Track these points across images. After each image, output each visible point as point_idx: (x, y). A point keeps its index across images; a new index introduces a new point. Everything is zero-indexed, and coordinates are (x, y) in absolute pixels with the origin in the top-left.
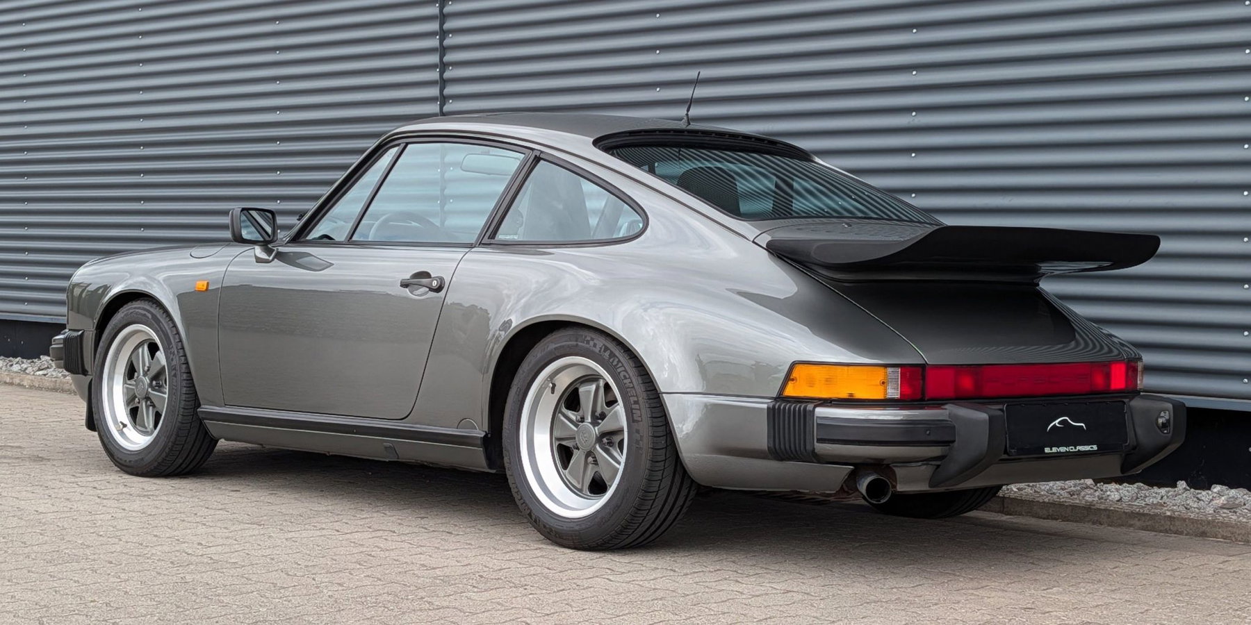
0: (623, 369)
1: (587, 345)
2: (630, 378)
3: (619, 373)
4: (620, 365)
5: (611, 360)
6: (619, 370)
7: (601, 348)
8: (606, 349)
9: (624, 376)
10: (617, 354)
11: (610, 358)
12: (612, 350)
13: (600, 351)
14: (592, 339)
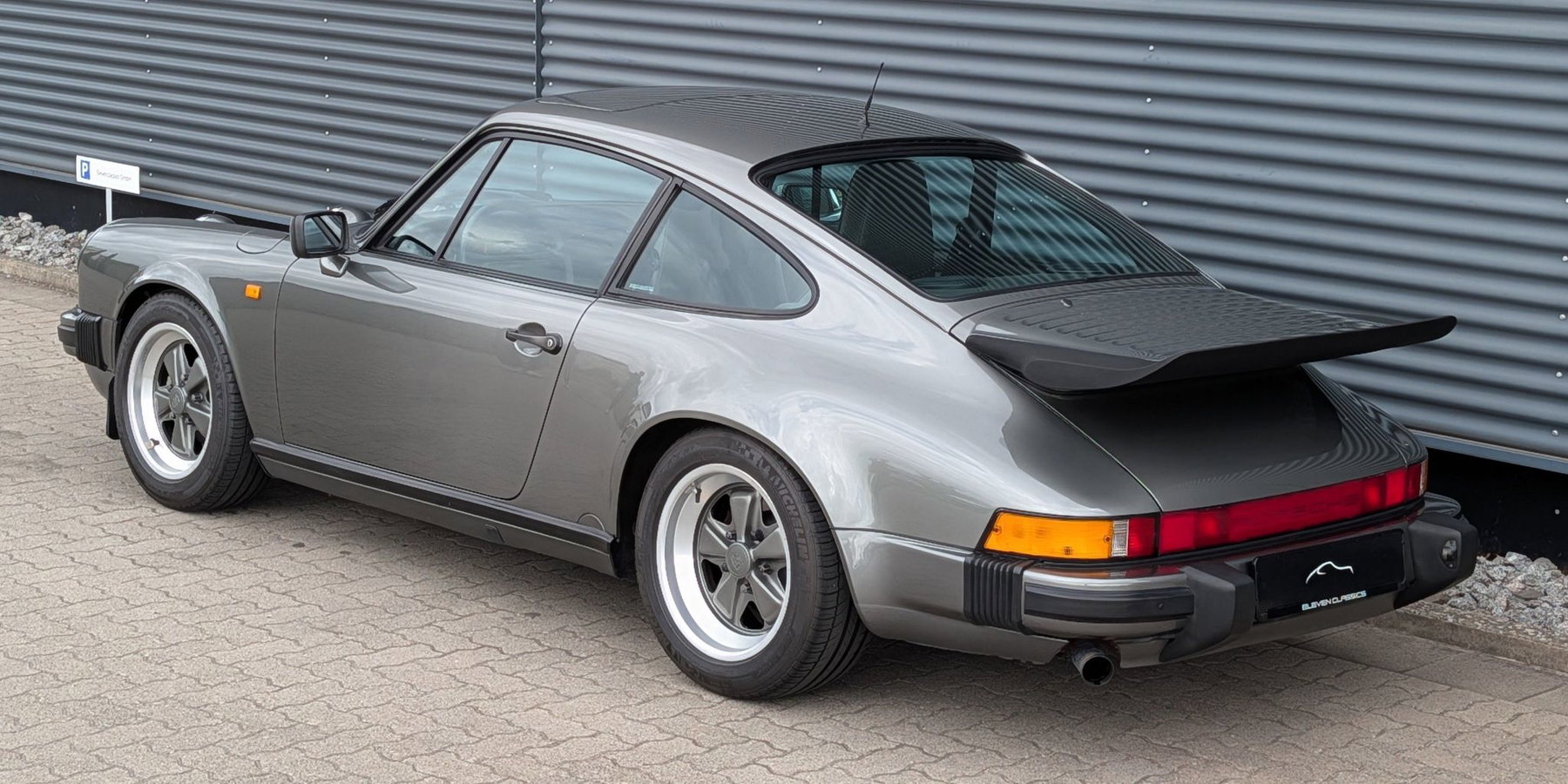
0: (785, 491)
1: (742, 456)
2: (794, 504)
3: (782, 496)
4: (783, 486)
5: (772, 479)
6: (782, 493)
7: (759, 462)
8: (766, 464)
9: (788, 501)
10: (780, 473)
11: (770, 476)
12: (773, 466)
13: (758, 465)
14: (748, 449)
